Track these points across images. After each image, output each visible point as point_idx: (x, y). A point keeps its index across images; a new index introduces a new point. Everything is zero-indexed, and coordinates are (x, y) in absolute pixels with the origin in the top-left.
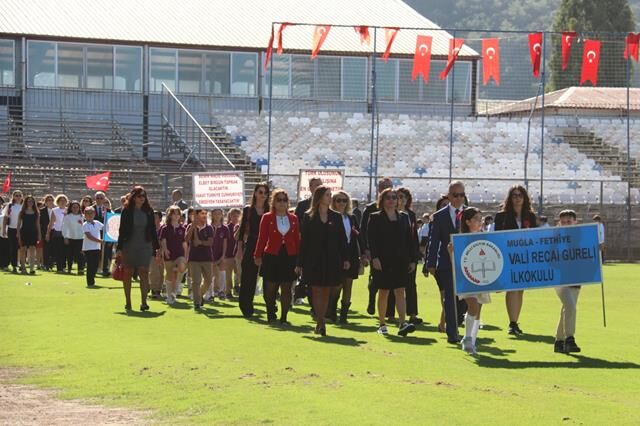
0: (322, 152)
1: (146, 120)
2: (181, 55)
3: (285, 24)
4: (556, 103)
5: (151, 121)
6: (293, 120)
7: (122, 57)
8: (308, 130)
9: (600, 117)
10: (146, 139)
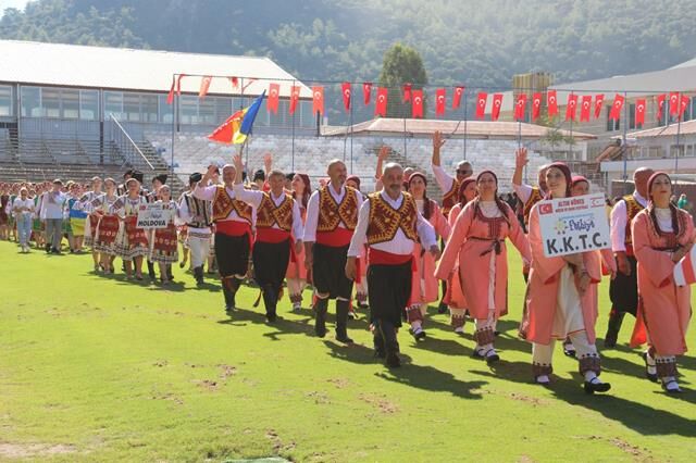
0: (216, 159)
1: (102, 138)
2: (125, 96)
3: (182, 75)
4: (369, 128)
5: (105, 139)
6: (198, 138)
7: (85, 97)
8: (207, 145)
9: (396, 137)
10: (102, 151)
